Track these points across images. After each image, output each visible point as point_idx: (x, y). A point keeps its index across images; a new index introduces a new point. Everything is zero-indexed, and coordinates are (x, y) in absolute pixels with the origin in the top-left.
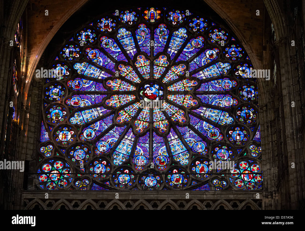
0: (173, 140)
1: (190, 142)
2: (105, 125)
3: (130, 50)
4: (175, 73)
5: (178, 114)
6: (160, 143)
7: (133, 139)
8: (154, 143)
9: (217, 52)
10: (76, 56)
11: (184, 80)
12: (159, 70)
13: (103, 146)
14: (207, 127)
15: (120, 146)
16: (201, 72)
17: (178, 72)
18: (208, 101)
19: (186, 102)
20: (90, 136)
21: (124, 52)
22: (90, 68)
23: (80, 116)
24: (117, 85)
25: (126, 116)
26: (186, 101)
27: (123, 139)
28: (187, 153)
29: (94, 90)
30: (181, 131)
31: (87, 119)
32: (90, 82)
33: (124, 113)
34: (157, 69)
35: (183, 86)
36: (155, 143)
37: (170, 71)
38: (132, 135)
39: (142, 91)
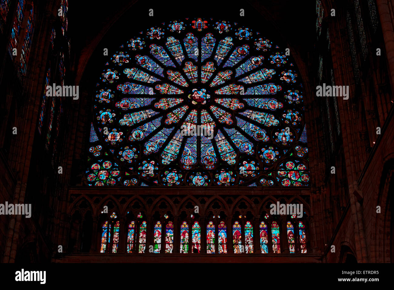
0: (220, 141)
1: (237, 143)
2: (153, 127)
3: (178, 56)
4: (222, 78)
5: (224, 116)
6: (208, 143)
7: (181, 140)
8: (202, 144)
9: (263, 59)
10: (126, 62)
11: (231, 85)
12: (206, 75)
13: (152, 147)
14: (254, 129)
15: (169, 146)
16: (247, 77)
17: (225, 77)
18: (254, 104)
19: (233, 105)
20: (139, 136)
21: (172, 58)
22: (140, 73)
23: (129, 118)
24: (166, 89)
25: (174, 118)
26: (233, 104)
27: (172, 140)
28: (234, 153)
29: (143, 93)
30: (228, 132)
31: (136, 121)
32: (139, 86)
33: (172, 115)
34: (204, 74)
35: (230, 90)
36: (203, 144)
37: (217, 77)
38: (180, 136)
39: (190, 95)
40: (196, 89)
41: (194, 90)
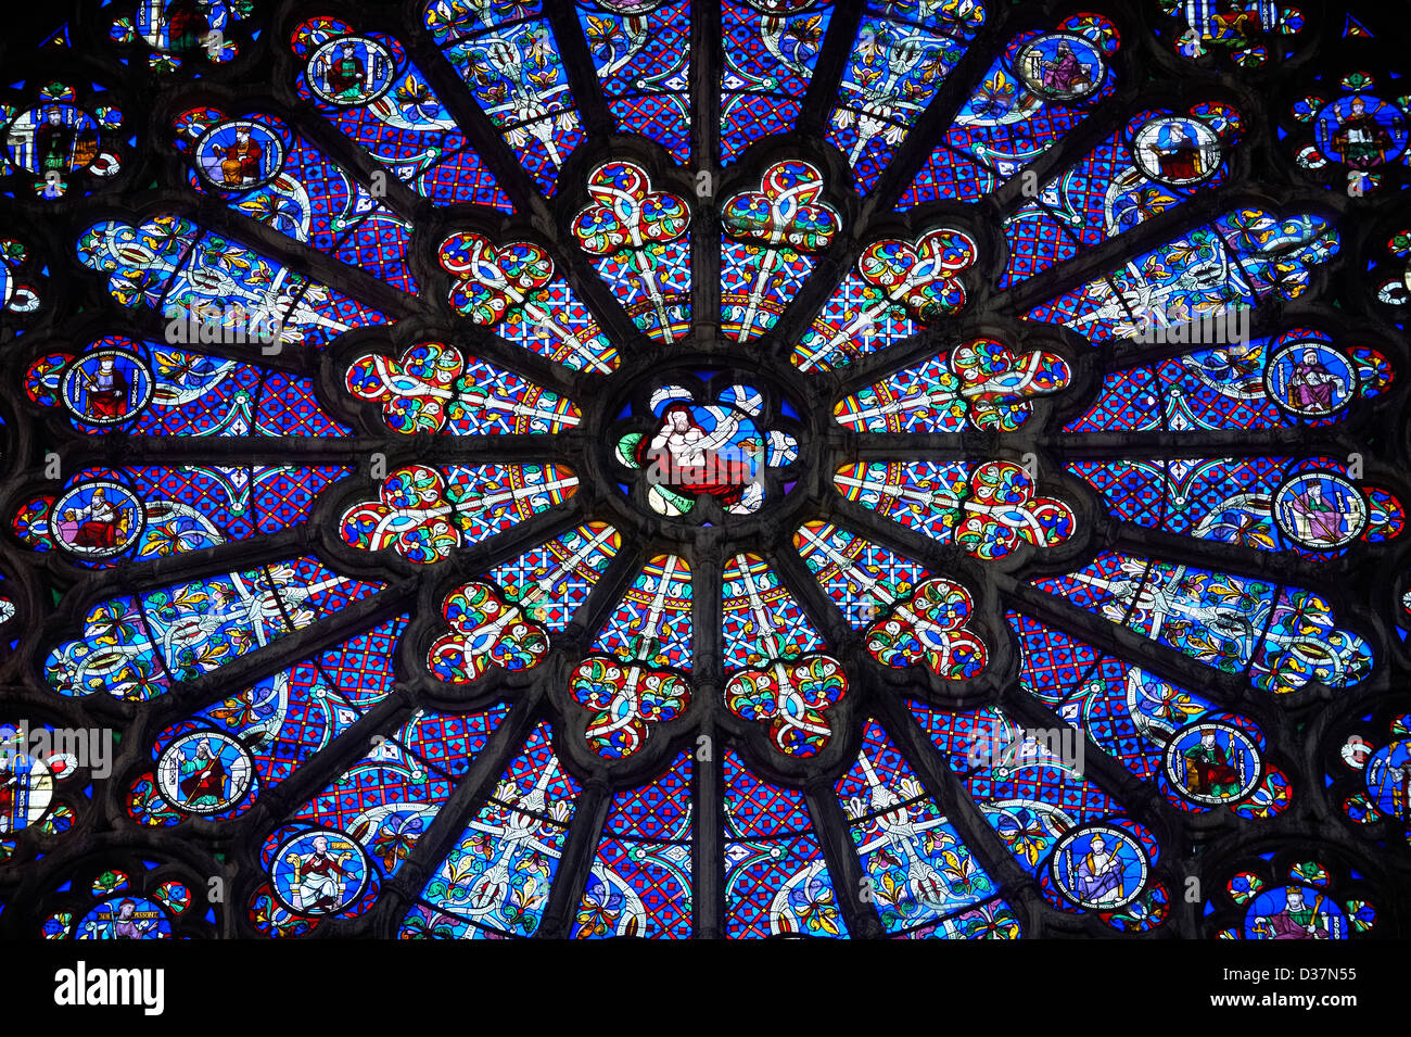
0: (883, 812)
1: (1022, 833)
2: (331, 703)
3: (530, 121)
4: (895, 297)
5: (917, 612)
6: (784, 837)
7: (561, 812)
8: (735, 840)
9: (1229, 130)
10: (94, 169)
11: (967, 353)
12: (763, 277)
13: (322, 871)
14: (1160, 711)
15: (461, 865)
16: (1099, 288)
17: (916, 291)
18: (1163, 509)
19: (985, 519)
20: (215, 788)
21: (481, 135)
22: (213, 261)
23: (131, 634)
24: (434, 391)
25: (507, 630)
26: (985, 510)
27: (484, 813)
28: (1002, 914)
29: (244, 429)
30: (950, 742)
31: (190, 658)
32: (208, 367)
33: (490, 607)
34: (749, 269)
35: (958, 391)
36: (741, 841)
37: (849, 283)
38: (552, 781)
39: (633, 437)
40: (678, 392)
41: (660, 396)
